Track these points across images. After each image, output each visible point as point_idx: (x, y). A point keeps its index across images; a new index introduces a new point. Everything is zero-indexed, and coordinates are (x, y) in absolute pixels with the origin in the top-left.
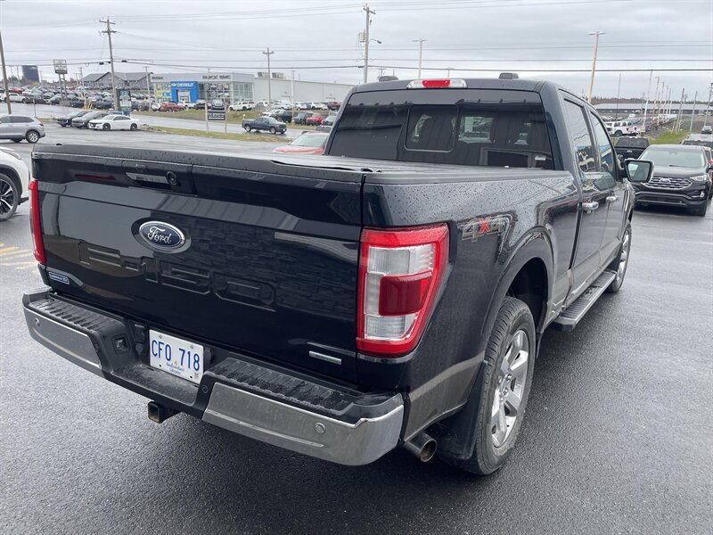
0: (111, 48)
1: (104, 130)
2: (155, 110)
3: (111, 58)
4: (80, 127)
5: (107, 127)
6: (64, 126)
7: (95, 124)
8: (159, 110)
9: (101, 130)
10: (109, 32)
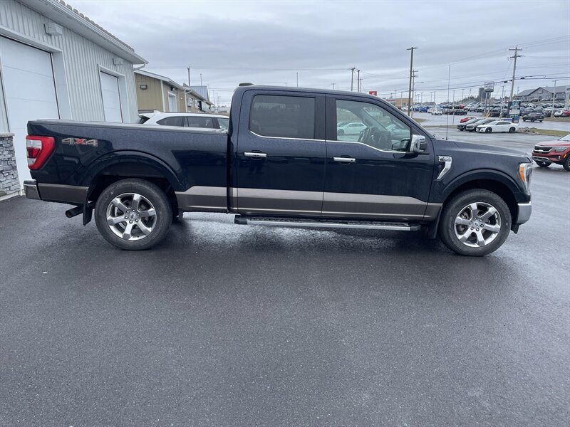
0: (515, 69)
1: (486, 132)
2: (558, 116)
3: (514, 77)
4: (471, 131)
5: (489, 131)
6: (462, 130)
7: (480, 128)
8: (561, 116)
9: (484, 133)
10: (515, 57)
